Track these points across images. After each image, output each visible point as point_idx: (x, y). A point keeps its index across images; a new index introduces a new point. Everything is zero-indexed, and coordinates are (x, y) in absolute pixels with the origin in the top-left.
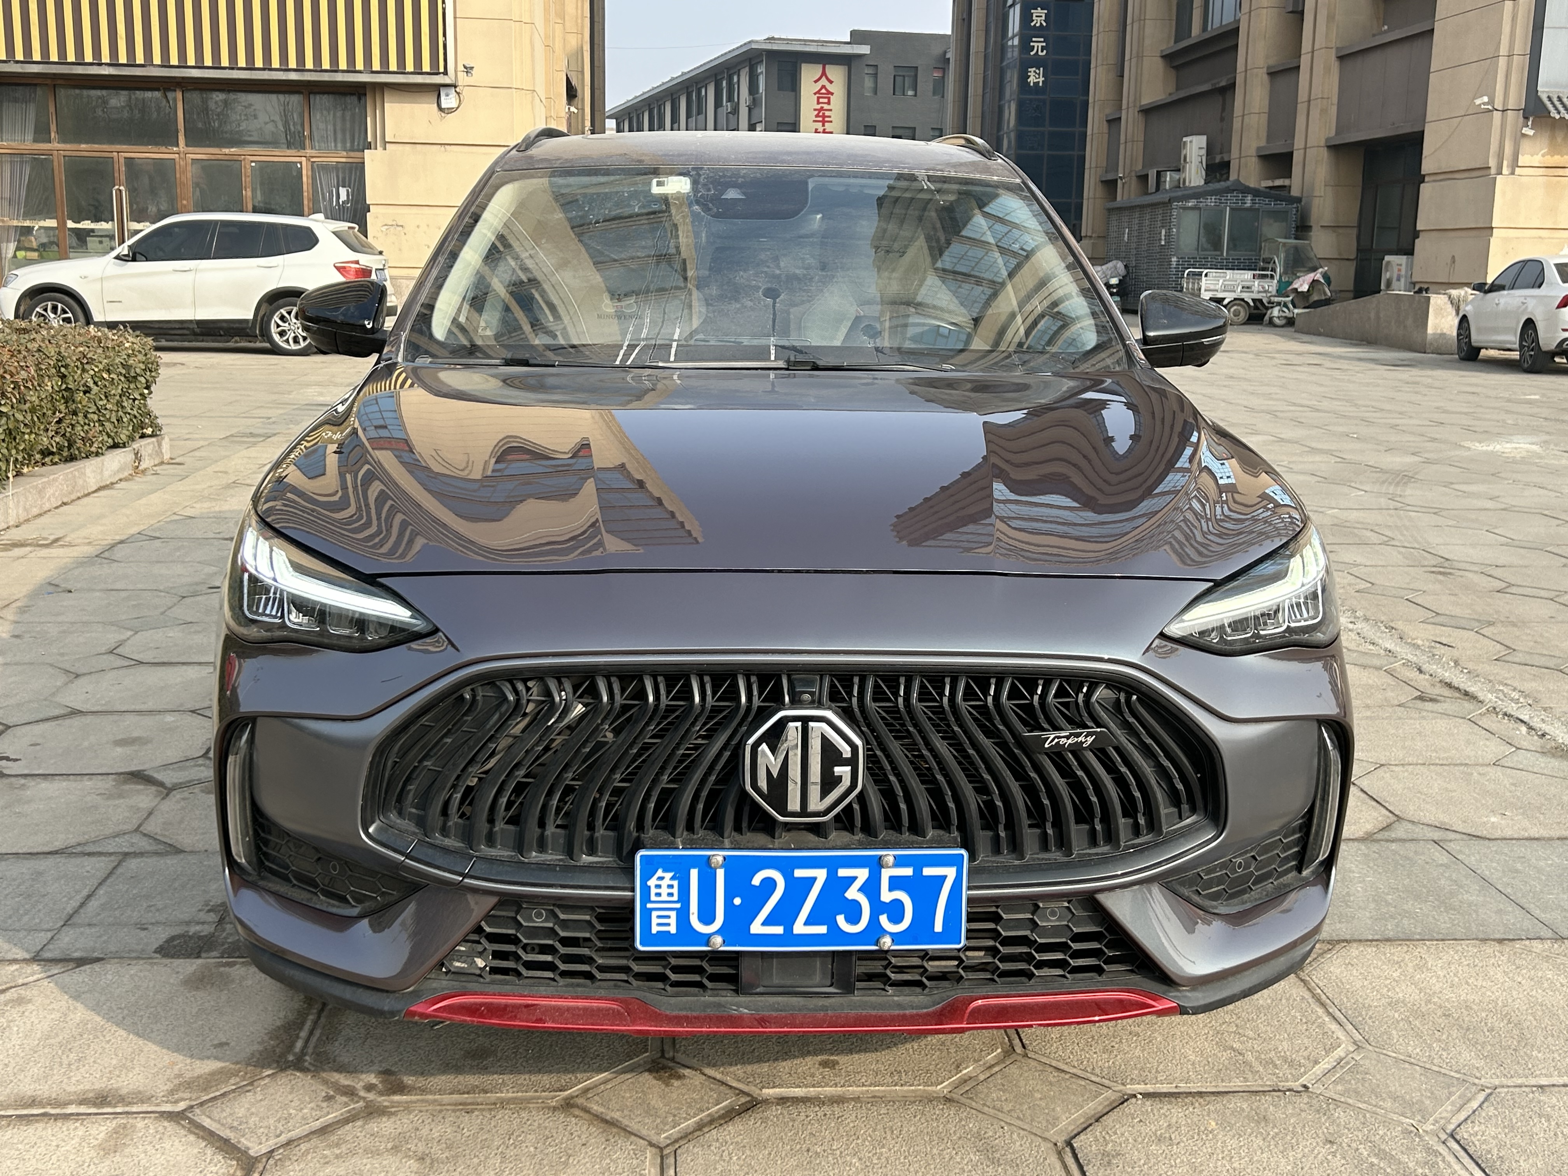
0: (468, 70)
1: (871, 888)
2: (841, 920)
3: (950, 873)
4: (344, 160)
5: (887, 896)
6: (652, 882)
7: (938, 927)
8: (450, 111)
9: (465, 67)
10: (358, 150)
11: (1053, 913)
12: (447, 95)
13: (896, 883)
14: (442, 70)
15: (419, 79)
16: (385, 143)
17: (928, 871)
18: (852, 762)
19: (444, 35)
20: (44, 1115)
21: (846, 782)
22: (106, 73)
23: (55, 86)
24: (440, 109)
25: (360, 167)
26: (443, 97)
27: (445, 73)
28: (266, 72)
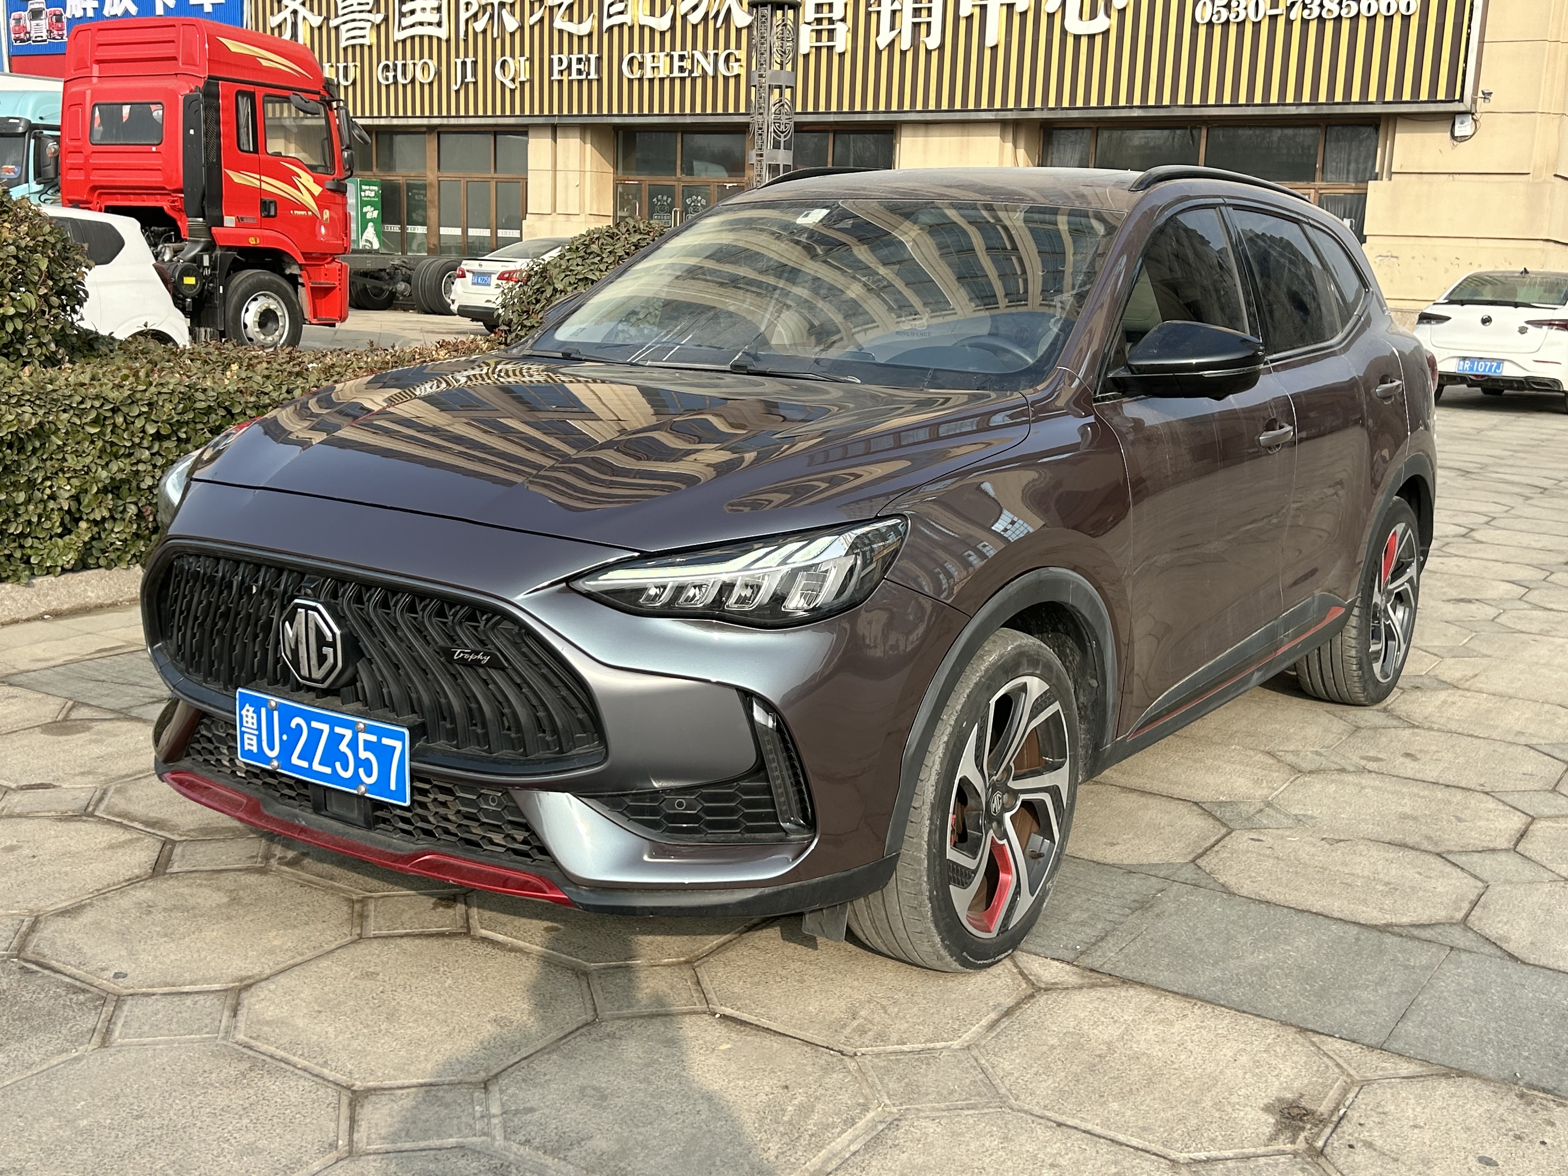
0: (1487, 95)
1: (353, 745)
2: (338, 765)
3: (398, 744)
4: (1352, 191)
5: (363, 754)
6: (244, 712)
7: (393, 787)
8: (1464, 138)
9: (1483, 93)
10: (1362, 182)
11: (493, 800)
12: (1462, 123)
13: (368, 746)
14: (1457, 97)
15: (1432, 108)
16: (1391, 174)
17: (386, 741)
18: (333, 645)
19: (1466, 61)
20: (121, 823)
21: (331, 660)
22: (1135, 115)
23: (1098, 129)
24: (1453, 137)
25: (1362, 198)
26: (1457, 126)
27: (1461, 100)
28: (1280, 107)
